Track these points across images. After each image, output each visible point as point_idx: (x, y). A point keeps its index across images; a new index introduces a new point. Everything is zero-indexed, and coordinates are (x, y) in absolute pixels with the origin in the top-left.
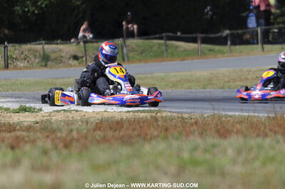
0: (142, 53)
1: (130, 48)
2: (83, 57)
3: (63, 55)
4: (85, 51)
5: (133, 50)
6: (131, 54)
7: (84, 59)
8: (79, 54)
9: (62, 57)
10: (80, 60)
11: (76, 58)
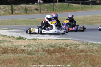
0: (60, 8)
1: (56, 6)
2: (39, 9)
3: (32, 8)
4: (40, 7)
5: (57, 7)
6: (56, 9)
7: (40, 10)
8: (38, 8)
9: (32, 9)
10: (38, 10)
11: (37, 10)
